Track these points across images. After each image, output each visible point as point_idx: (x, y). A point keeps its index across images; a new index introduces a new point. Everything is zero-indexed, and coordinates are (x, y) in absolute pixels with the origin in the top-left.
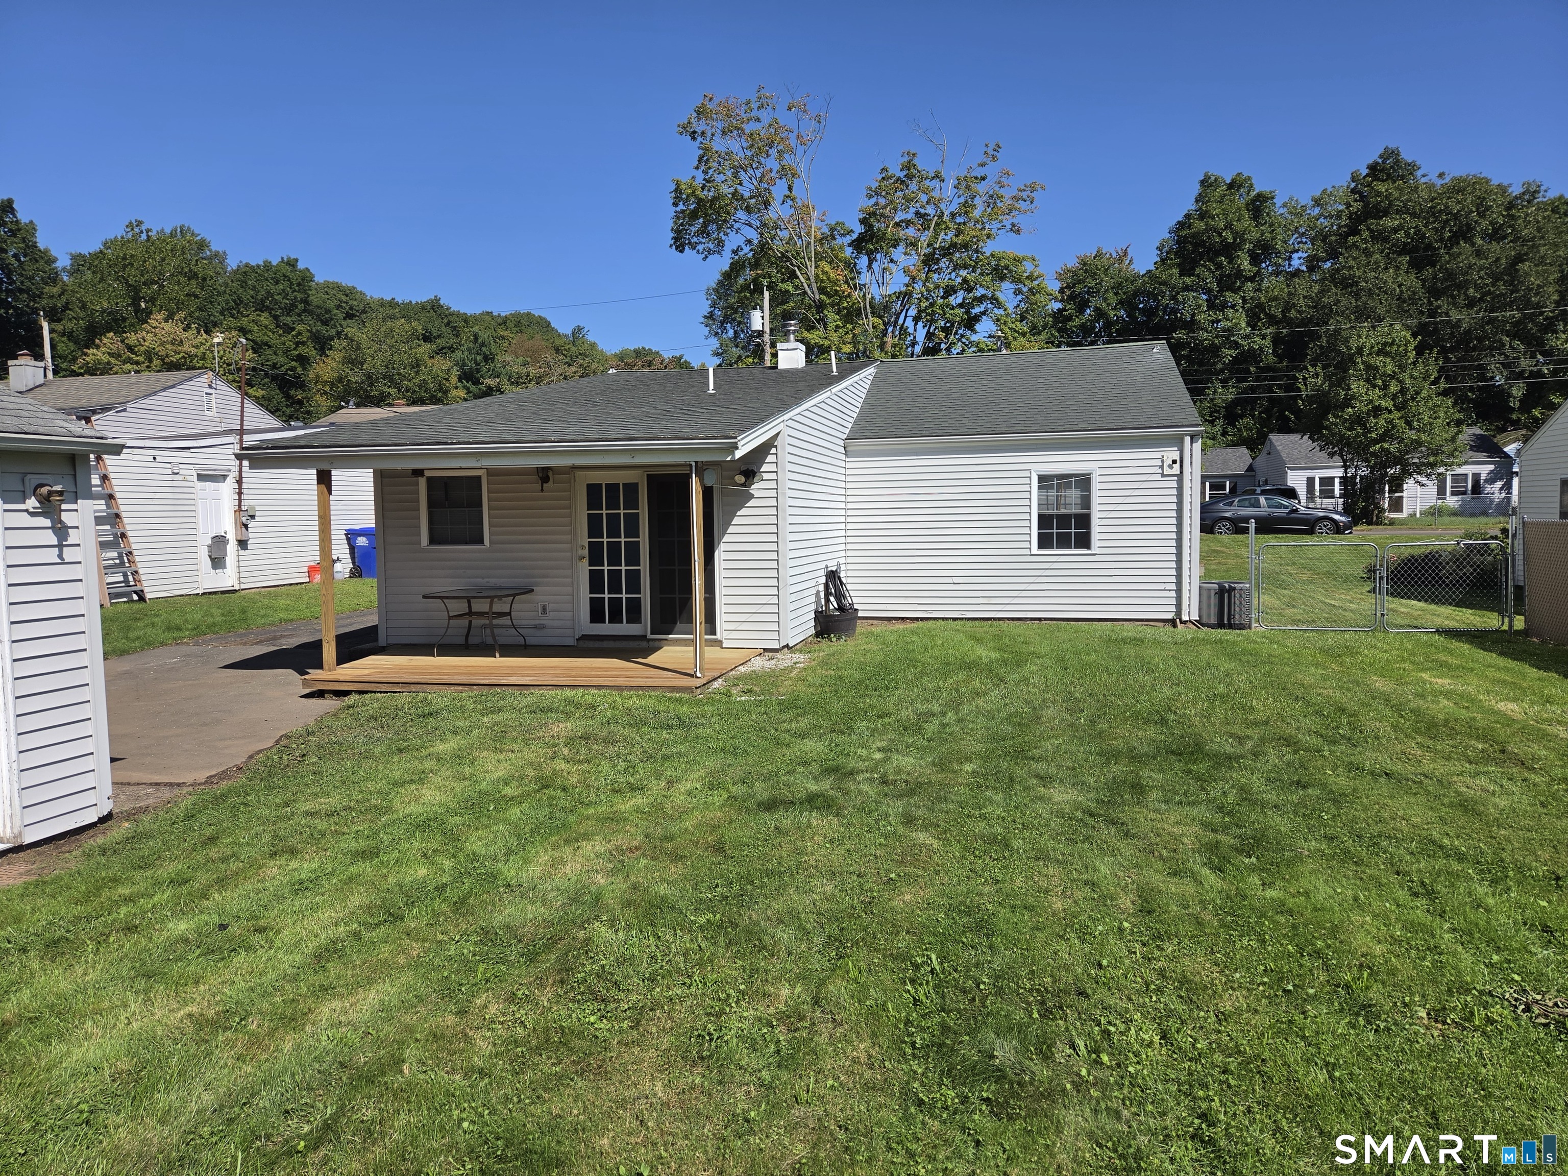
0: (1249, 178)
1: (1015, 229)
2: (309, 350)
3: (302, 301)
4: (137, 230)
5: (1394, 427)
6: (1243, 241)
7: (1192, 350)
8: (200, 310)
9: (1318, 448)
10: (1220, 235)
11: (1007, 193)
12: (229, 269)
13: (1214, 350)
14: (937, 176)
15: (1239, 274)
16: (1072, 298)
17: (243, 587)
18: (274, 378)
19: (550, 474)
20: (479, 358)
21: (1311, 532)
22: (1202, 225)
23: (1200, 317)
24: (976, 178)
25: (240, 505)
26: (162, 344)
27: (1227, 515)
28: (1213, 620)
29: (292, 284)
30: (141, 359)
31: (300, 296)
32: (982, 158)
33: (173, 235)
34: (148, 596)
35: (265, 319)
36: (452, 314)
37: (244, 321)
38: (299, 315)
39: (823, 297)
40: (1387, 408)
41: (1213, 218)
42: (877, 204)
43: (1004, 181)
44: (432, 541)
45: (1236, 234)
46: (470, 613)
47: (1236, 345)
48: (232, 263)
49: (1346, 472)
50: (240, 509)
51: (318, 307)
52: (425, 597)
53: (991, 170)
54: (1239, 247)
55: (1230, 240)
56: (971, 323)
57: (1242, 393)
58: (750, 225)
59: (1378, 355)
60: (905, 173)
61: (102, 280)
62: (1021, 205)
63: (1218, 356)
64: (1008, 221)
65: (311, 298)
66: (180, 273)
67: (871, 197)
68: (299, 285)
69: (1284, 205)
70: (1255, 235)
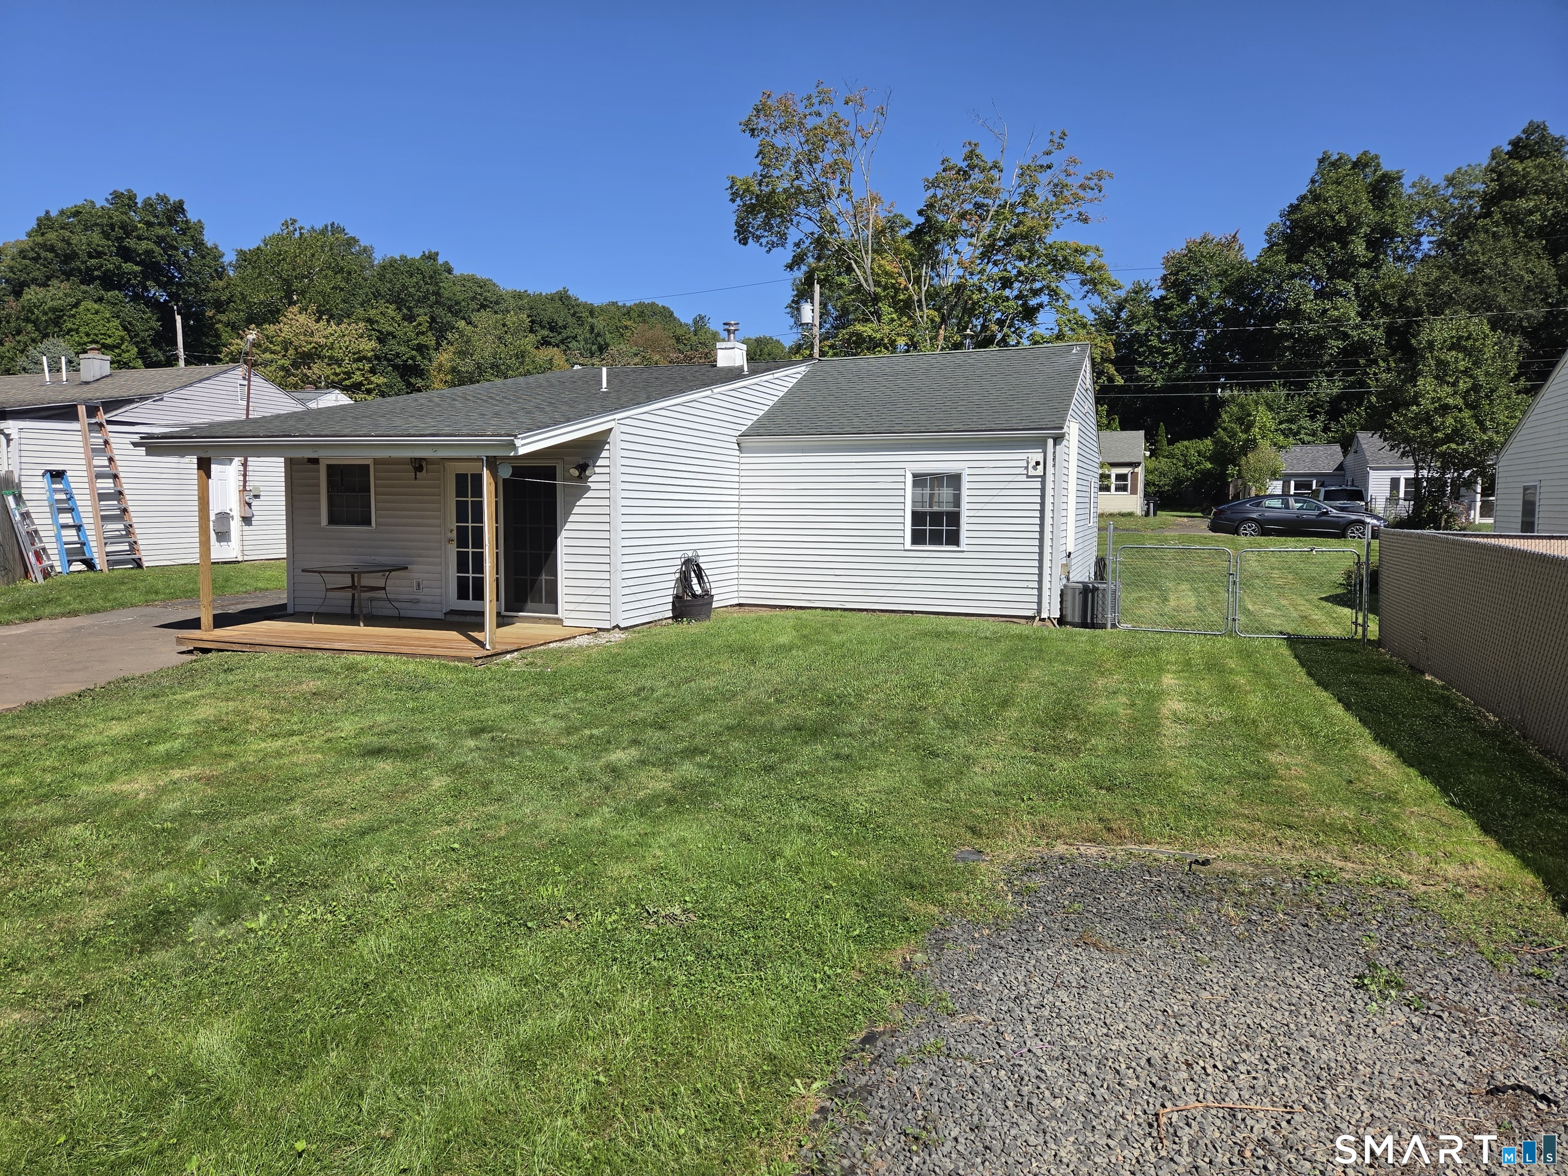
0: (1377, 157)
1: (1084, 219)
2: (429, 340)
3: (434, 293)
4: (291, 228)
5: (1463, 427)
6: (1360, 225)
7: (1296, 340)
8: (344, 301)
9: (1388, 448)
10: (1333, 218)
11: (1074, 182)
12: (376, 263)
13: (1320, 341)
14: (995, 166)
15: (1352, 260)
16: (1175, 284)
17: (246, 558)
18: (396, 367)
19: (424, 464)
20: (594, 348)
21: (1342, 535)
22: (1314, 209)
23: (1306, 307)
24: (1042, 166)
25: (244, 486)
26: (296, 335)
27: (1254, 516)
28: (1077, 620)
29: (424, 277)
30: (278, 348)
31: (431, 288)
32: (1047, 147)
33: (324, 232)
34: (145, 564)
35: (391, 311)
36: (578, 305)
37: (372, 313)
38: (431, 307)
39: (879, 290)
40: (1456, 407)
41: (1326, 201)
42: (935, 196)
43: (1071, 169)
44: (332, 521)
45: (1350, 218)
46: (353, 587)
47: (1345, 336)
48: (378, 258)
49: (1417, 473)
50: (245, 489)
51: (449, 299)
52: (303, 571)
53: (1058, 159)
54: (1353, 232)
55: (1344, 224)
56: (1029, 314)
57: (1349, 387)
58: (810, 219)
59: (1449, 349)
60: (966, 163)
61: (260, 274)
62: (1089, 194)
63: (1324, 347)
64: (1074, 210)
65: (442, 290)
66: (328, 268)
67: (929, 188)
68: (431, 277)
69: (1414, 185)
70: (1373, 217)
